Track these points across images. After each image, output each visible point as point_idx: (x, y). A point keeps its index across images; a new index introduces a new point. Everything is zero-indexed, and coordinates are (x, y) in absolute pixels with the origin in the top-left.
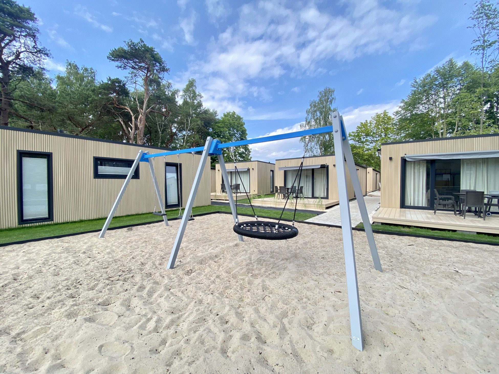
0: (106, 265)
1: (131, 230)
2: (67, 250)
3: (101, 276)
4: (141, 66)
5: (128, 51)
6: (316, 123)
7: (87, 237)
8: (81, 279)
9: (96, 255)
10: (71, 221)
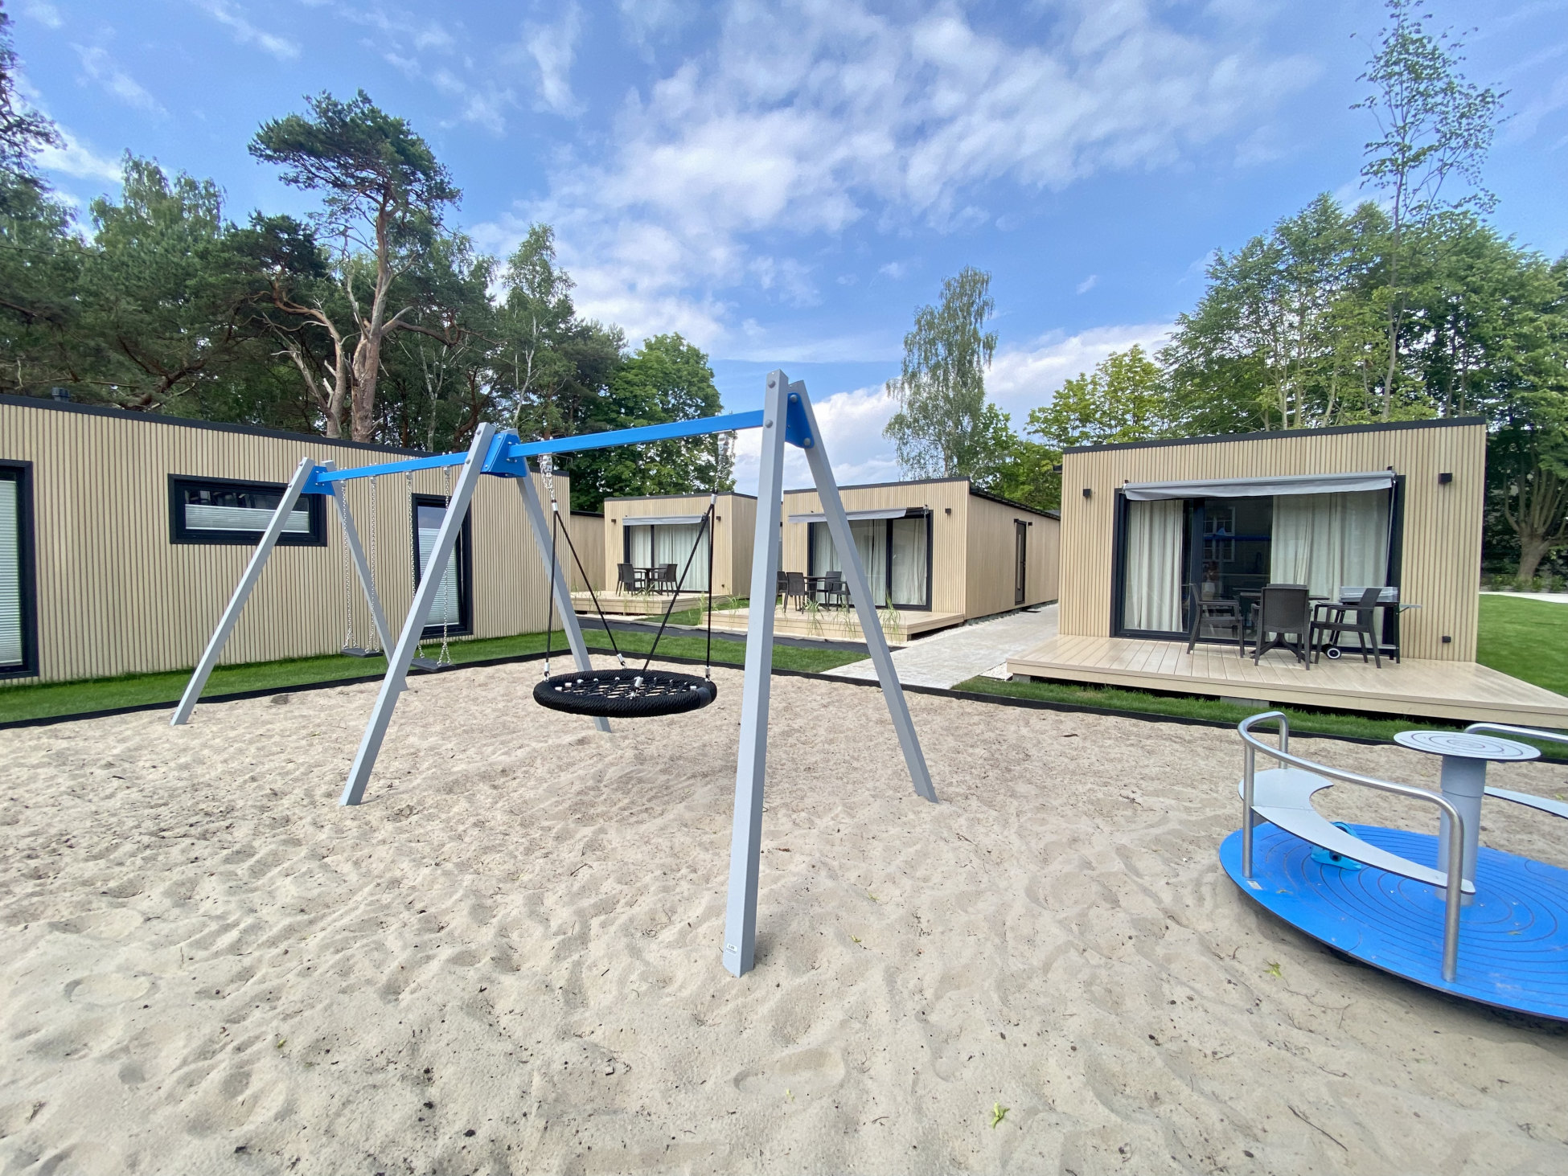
0: (162, 798)
1: (286, 701)
2: (61, 759)
3: (138, 827)
4: (363, 180)
5: (319, 130)
6: (934, 377)
7: (134, 724)
8: (74, 833)
9: (144, 772)
10: (95, 676)
